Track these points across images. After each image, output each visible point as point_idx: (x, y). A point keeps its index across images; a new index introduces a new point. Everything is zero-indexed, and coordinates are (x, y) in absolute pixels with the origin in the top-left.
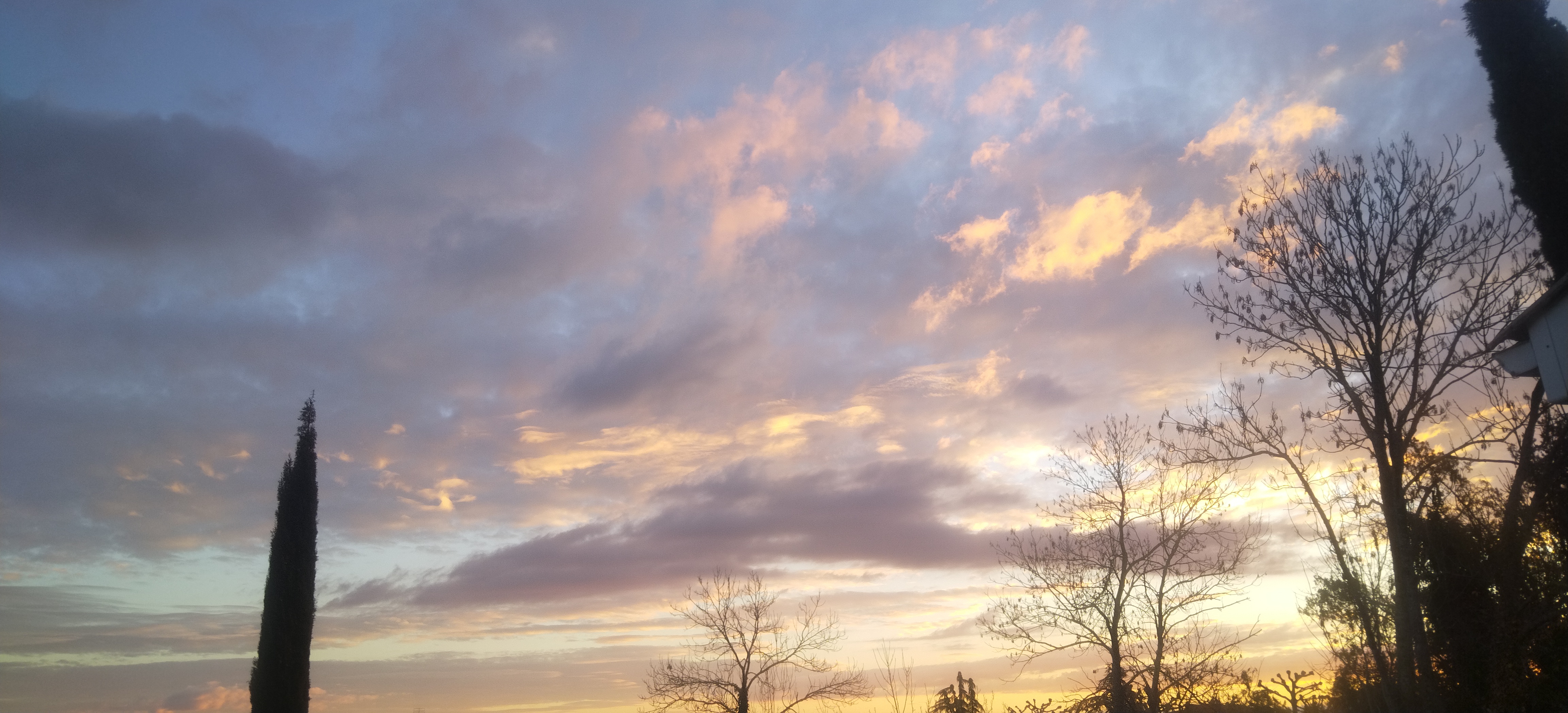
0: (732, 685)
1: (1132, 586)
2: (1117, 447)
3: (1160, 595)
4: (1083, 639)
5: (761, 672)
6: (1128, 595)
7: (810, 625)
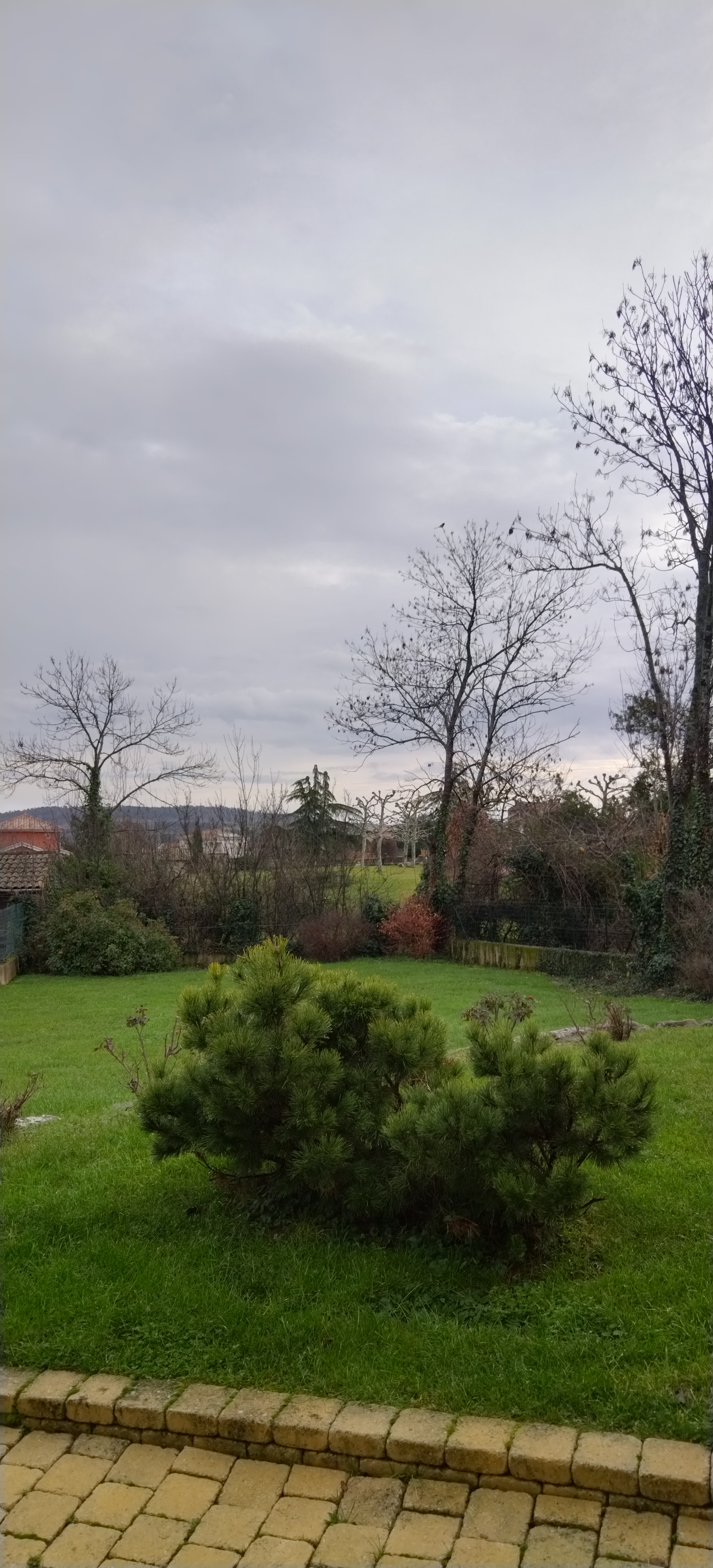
0: (84, 764)
1: (473, 689)
2: (474, 554)
3: (497, 697)
4: (422, 735)
5: (114, 753)
6: (468, 696)
7: (165, 709)
